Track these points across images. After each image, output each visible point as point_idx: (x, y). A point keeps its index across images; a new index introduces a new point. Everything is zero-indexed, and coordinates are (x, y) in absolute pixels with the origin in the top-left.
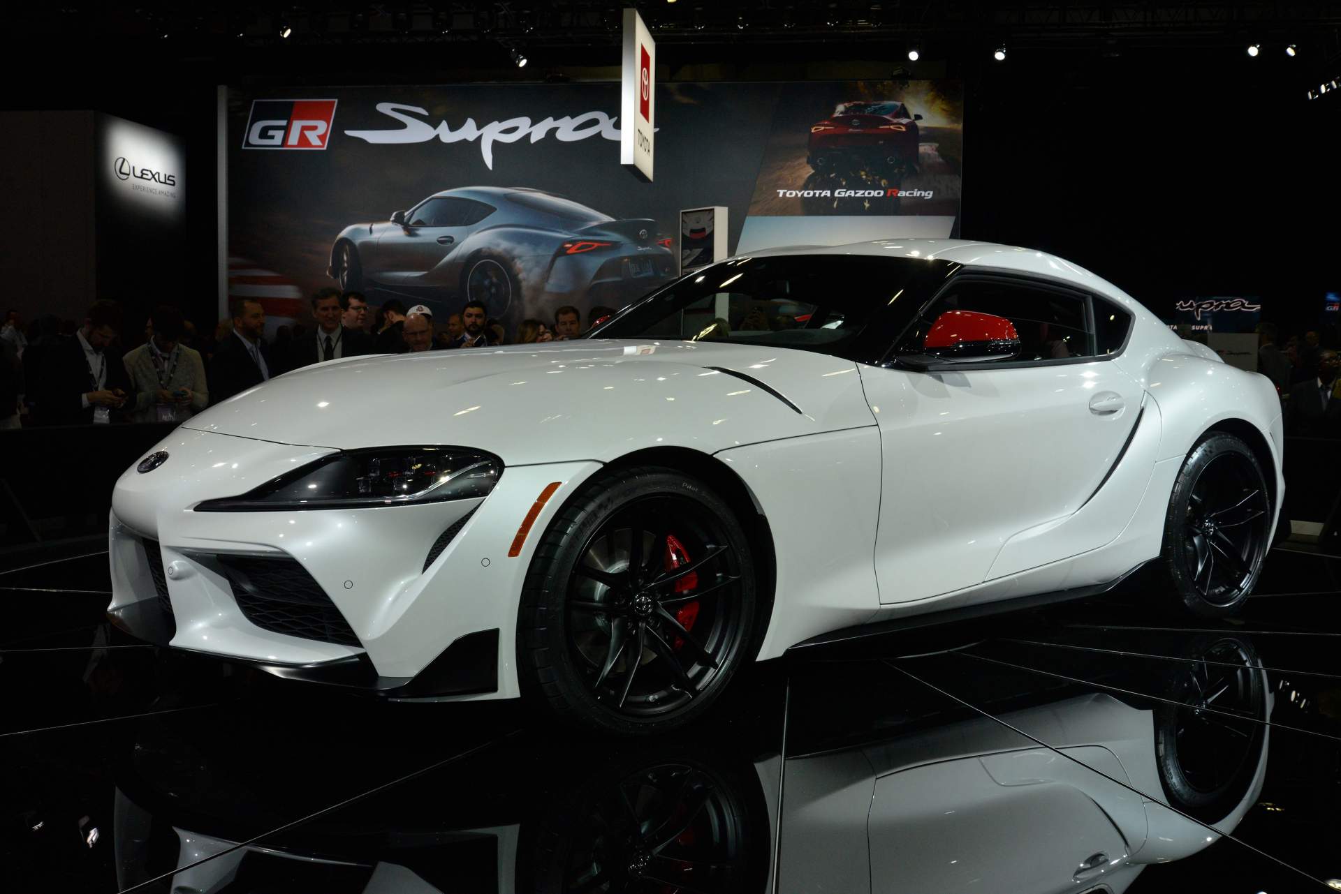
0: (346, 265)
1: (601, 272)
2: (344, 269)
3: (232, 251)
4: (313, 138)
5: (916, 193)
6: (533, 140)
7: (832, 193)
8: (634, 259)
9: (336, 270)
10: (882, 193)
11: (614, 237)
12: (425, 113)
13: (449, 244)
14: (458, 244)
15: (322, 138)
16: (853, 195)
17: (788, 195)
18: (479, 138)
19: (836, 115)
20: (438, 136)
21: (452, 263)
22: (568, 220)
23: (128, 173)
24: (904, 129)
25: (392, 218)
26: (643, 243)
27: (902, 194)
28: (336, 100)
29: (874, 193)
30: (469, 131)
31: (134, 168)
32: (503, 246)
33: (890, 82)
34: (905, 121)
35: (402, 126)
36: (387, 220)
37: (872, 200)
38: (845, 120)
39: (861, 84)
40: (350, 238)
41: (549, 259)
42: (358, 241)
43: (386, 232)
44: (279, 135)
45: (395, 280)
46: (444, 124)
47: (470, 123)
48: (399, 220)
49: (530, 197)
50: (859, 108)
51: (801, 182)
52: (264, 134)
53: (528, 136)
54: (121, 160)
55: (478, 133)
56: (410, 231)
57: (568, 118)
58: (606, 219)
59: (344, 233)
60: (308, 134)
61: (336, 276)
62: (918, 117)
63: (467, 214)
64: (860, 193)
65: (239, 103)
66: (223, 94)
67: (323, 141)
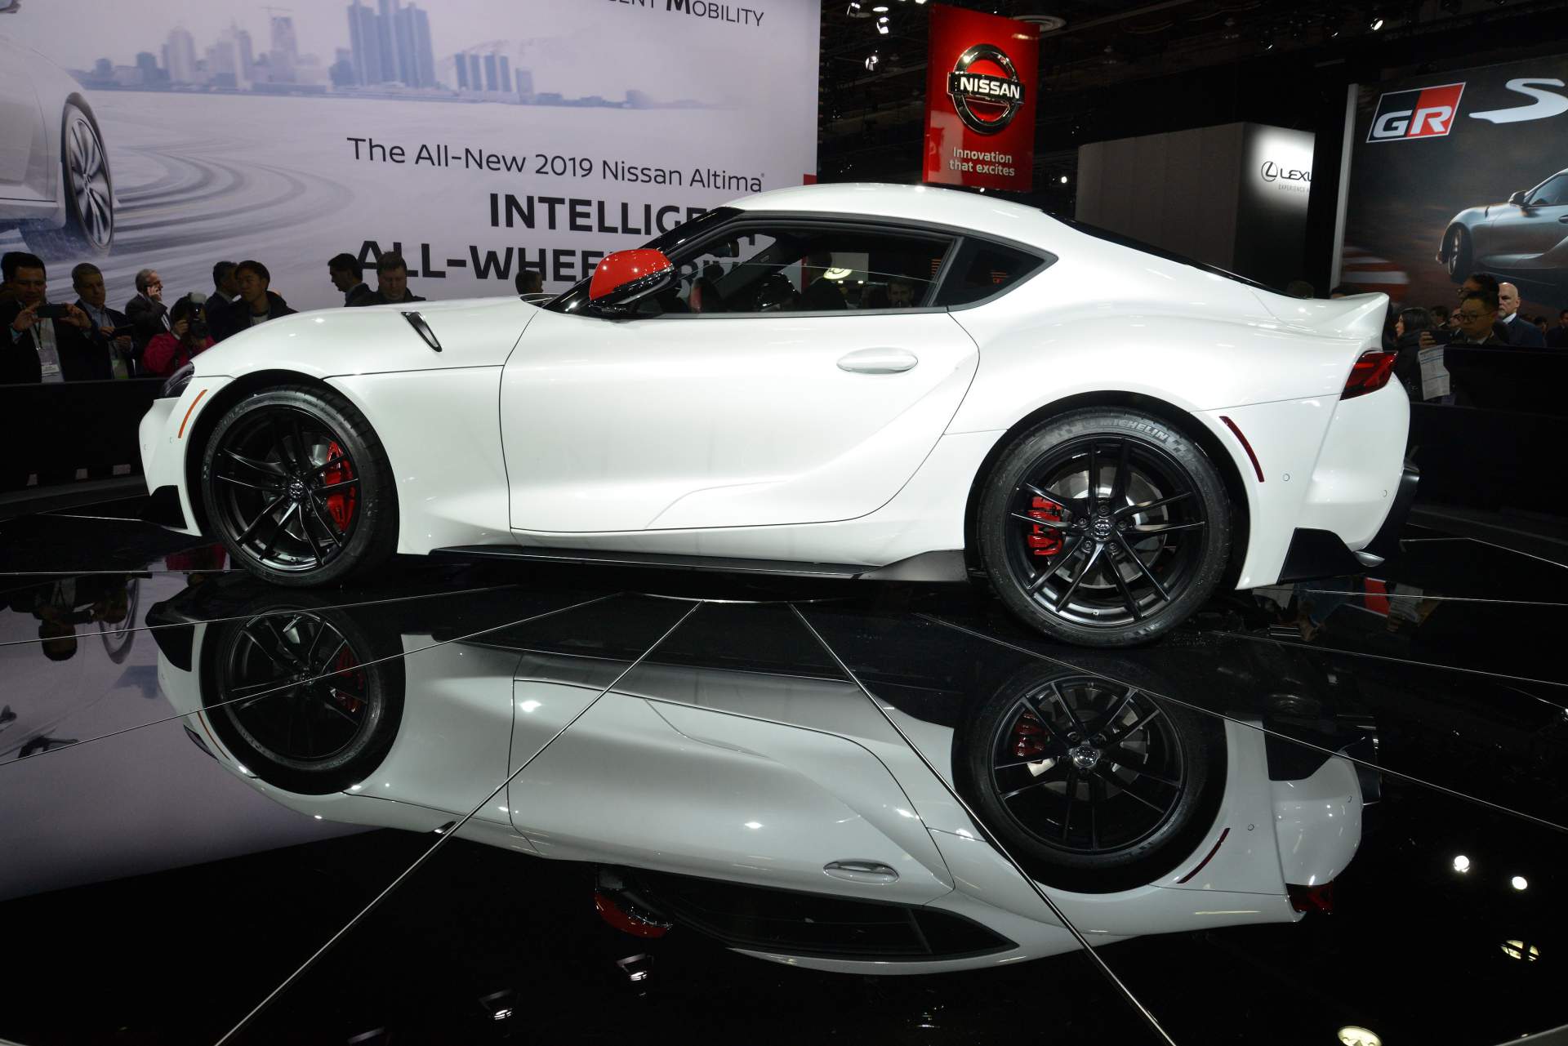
0: (1456, 250)
2: (1455, 253)
3: (1348, 239)
4: (1437, 125)
9: (1446, 255)
12: (1559, 84)
15: (1445, 124)
23: (1275, 174)
25: (1511, 200)
28: (1464, 84)
31: (1282, 170)
35: (1532, 101)
36: (1505, 201)
40: (1463, 222)
42: (1472, 225)
43: (1504, 214)
44: (1402, 127)
45: (1508, 263)
48: (1518, 201)
52: (1388, 126)
54: (1268, 165)
56: (1529, 211)
59: (1457, 218)
60: (1432, 121)
61: (1445, 261)
65: (1367, 99)
66: (1353, 92)
67: (1446, 129)
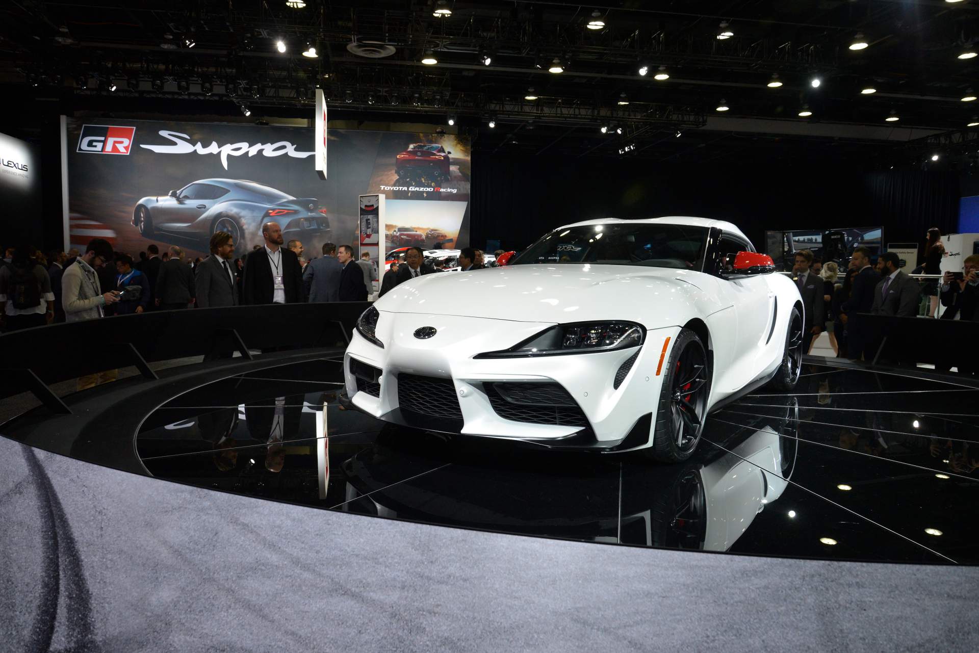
0: (142, 219)
1: (289, 226)
2: (142, 221)
3: (72, 209)
4: (121, 148)
5: (449, 190)
6: (250, 155)
7: (408, 189)
8: (306, 219)
9: (137, 221)
10: (432, 189)
11: (296, 207)
12: (188, 137)
13: (203, 209)
14: (208, 210)
15: (126, 148)
16: (418, 190)
17: (386, 189)
18: (220, 152)
19: (409, 150)
20: (195, 150)
21: (206, 220)
22: (271, 198)
24: (442, 158)
25: (170, 194)
26: (309, 210)
27: (442, 190)
28: (135, 128)
29: (428, 189)
30: (213, 148)
31: (3, 160)
32: (234, 211)
33: (436, 135)
34: (443, 154)
35: (175, 144)
36: (167, 195)
37: (427, 192)
38: (414, 153)
39: (421, 135)
40: (144, 204)
41: (261, 218)
42: (150, 206)
43: (166, 202)
44: (99, 146)
45: (173, 228)
46: (199, 144)
47: (214, 144)
48: (174, 195)
49: (251, 186)
50: (421, 147)
51: (393, 183)
52: (90, 144)
53: (247, 153)
55: (219, 150)
56: (180, 201)
57: (269, 144)
58: (291, 198)
59: (142, 201)
60: (118, 145)
61: (137, 225)
62: (449, 153)
63: (214, 193)
64: (422, 189)
65: (75, 126)
66: (64, 120)
67: (127, 150)
